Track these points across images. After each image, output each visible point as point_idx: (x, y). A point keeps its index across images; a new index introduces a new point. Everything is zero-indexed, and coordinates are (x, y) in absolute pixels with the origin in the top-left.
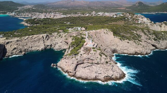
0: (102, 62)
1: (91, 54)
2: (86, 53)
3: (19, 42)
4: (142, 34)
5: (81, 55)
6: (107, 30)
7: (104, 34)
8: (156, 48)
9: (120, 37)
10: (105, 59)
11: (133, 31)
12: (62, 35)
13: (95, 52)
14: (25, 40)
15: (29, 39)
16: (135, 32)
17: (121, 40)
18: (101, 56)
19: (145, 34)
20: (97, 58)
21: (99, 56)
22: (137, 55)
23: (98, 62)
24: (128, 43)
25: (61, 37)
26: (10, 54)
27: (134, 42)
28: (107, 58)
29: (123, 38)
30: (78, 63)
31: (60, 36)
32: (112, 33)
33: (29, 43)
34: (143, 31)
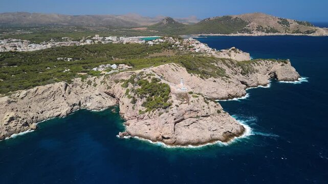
0: (212, 113)
1: (192, 101)
2: (185, 102)
3: (13, 104)
4: (225, 67)
5: (177, 106)
6: (174, 64)
7: (173, 72)
8: (247, 86)
9: (199, 75)
10: (215, 107)
11: (213, 64)
12: (94, 81)
13: (197, 98)
14: (22, 98)
15: (30, 95)
16: (216, 65)
17: (203, 79)
18: (208, 103)
19: (229, 67)
20: (204, 107)
21: (206, 104)
22: (232, 99)
23: (207, 114)
24: (215, 81)
25: (92, 84)
26: (6, 133)
27: (222, 79)
28: (218, 105)
29: (204, 75)
30: (176, 121)
31: (90, 83)
32: (185, 69)
33: (34, 104)
34: (225, 63)
